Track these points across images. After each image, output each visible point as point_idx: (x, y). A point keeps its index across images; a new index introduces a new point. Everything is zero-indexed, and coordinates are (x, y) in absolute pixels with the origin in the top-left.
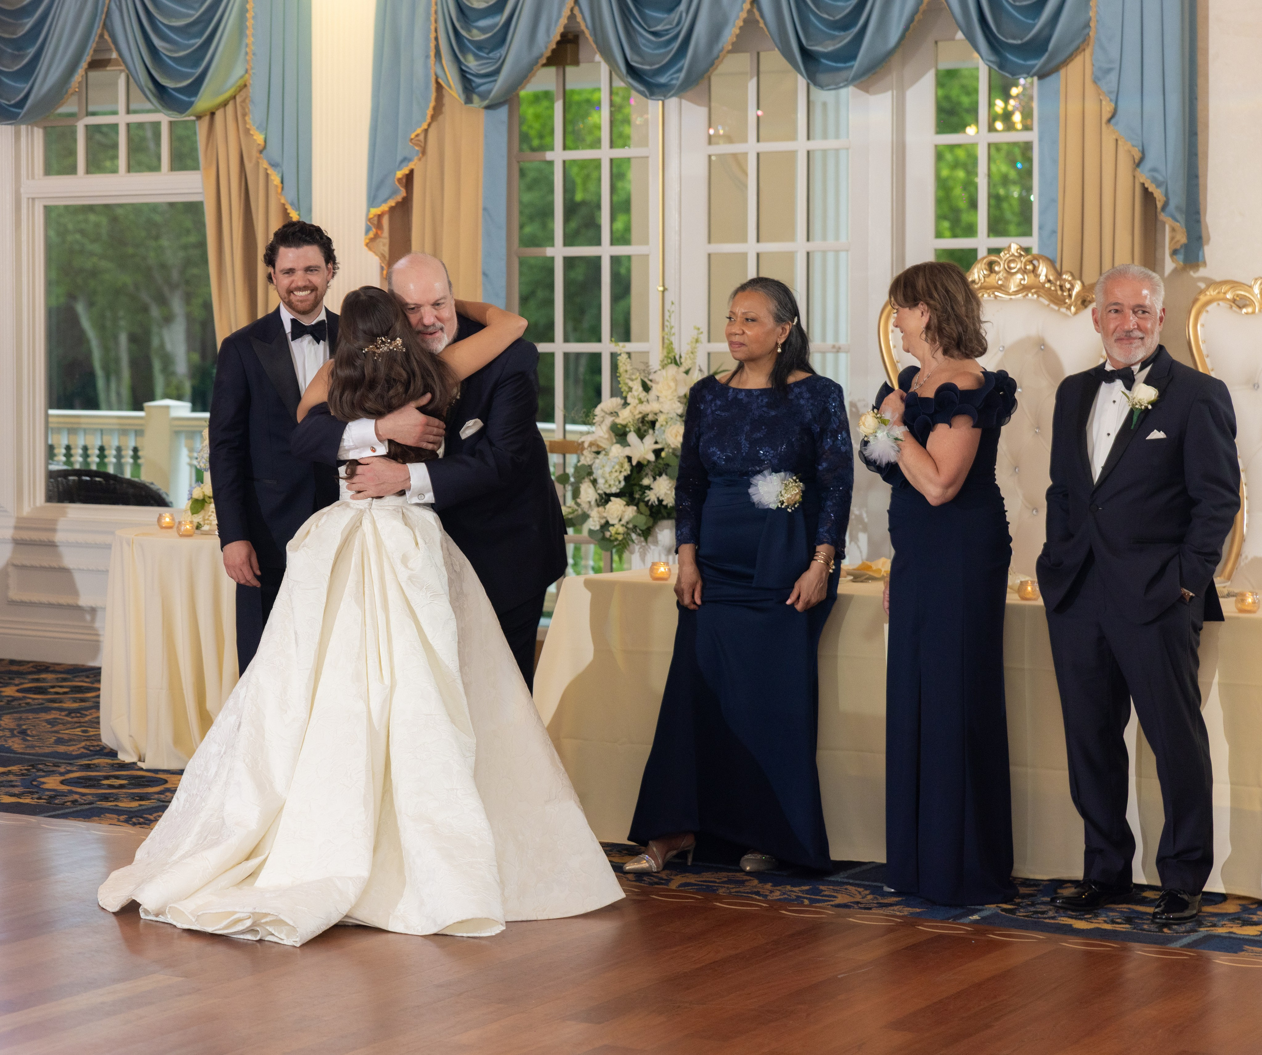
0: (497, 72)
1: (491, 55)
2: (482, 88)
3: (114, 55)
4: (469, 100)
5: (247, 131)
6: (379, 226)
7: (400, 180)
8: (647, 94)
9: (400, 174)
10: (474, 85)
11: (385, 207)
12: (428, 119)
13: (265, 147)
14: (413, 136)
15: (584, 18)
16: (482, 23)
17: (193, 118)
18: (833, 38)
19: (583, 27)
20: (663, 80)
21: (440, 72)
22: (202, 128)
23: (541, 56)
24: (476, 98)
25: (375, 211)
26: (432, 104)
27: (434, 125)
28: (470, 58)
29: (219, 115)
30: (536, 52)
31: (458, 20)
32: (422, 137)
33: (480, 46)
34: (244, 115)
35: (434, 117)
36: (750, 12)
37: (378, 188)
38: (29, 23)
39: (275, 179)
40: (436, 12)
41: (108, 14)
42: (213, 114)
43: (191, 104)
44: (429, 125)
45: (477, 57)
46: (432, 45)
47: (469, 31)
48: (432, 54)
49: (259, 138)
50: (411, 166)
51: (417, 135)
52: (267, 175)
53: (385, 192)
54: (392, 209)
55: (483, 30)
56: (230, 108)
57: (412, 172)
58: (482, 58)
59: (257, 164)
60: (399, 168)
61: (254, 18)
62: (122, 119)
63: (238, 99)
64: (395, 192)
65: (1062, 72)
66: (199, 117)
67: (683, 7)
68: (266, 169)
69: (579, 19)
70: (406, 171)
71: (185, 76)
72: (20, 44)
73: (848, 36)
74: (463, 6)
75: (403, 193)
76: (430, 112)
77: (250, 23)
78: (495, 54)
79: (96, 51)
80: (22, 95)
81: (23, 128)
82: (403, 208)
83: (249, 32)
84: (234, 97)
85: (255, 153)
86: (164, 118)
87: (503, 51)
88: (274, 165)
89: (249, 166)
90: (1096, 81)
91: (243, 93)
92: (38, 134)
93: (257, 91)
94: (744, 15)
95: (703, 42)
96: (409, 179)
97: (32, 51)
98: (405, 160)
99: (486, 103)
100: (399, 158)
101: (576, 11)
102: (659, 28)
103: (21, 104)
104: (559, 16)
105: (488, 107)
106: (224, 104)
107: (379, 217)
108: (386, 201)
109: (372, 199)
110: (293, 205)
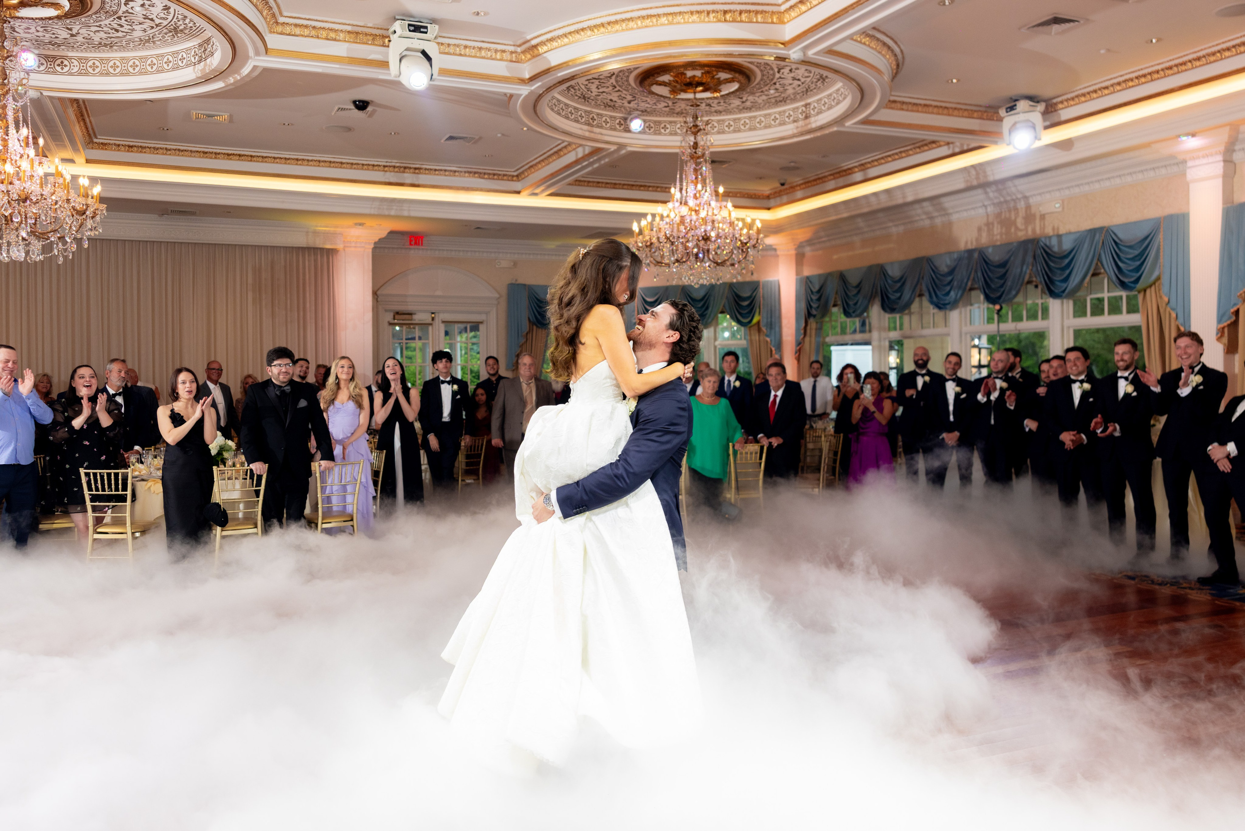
3: (1102, 271)
5: (1161, 297)
6: (1222, 332)
7: (1232, 313)
9: (1232, 310)
13: (1169, 302)
17: (1136, 293)
22: (1140, 297)
25: (1222, 326)
29: (1148, 291)
34: (1159, 290)
37: (1222, 316)
38: (1067, 261)
39: (1174, 315)
41: (1100, 255)
42: (1145, 291)
43: (1135, 288)
49: (1166, 299)
50: (1238, 307)
51: (1241, 294)
52: (1170, 314)
53: (1225, 317)
54: (1229, 326)
56: (1153, 288)
57: (1238, 309)
59: (1165, 310)
60: (1232, 307)
62: (1105, 295)
63: (1157, 284)
64: (1230, 318)
66: (1139, 292)
68: (1169, 311)
70: (1235, 308)
71: (1132, 277)
72: (1063, 269)
75: (1234, 318)
77: (1161, 254)
79: (1095, 270)
80: (1063, 289)
81: (1065, 301)
82: (1234, 325)
83: (1161, 257)
84: (1154, 283)
85: (1164, 305)
86: (1124, 294)
88: (1173, 309)
89: (1162, 310)
91: (1159, 282)
92: (1071, 303)
93: (1165, 279)
96: (1237, 313)
97: (1068, 272)
98: (1235, 304)
100: (1232, 303)
103: (1064, 291)
106: (1150, 286)
107: (1223, 328)
108: (1226, 321)
109: (1219, 321)
110: (1182, 325)
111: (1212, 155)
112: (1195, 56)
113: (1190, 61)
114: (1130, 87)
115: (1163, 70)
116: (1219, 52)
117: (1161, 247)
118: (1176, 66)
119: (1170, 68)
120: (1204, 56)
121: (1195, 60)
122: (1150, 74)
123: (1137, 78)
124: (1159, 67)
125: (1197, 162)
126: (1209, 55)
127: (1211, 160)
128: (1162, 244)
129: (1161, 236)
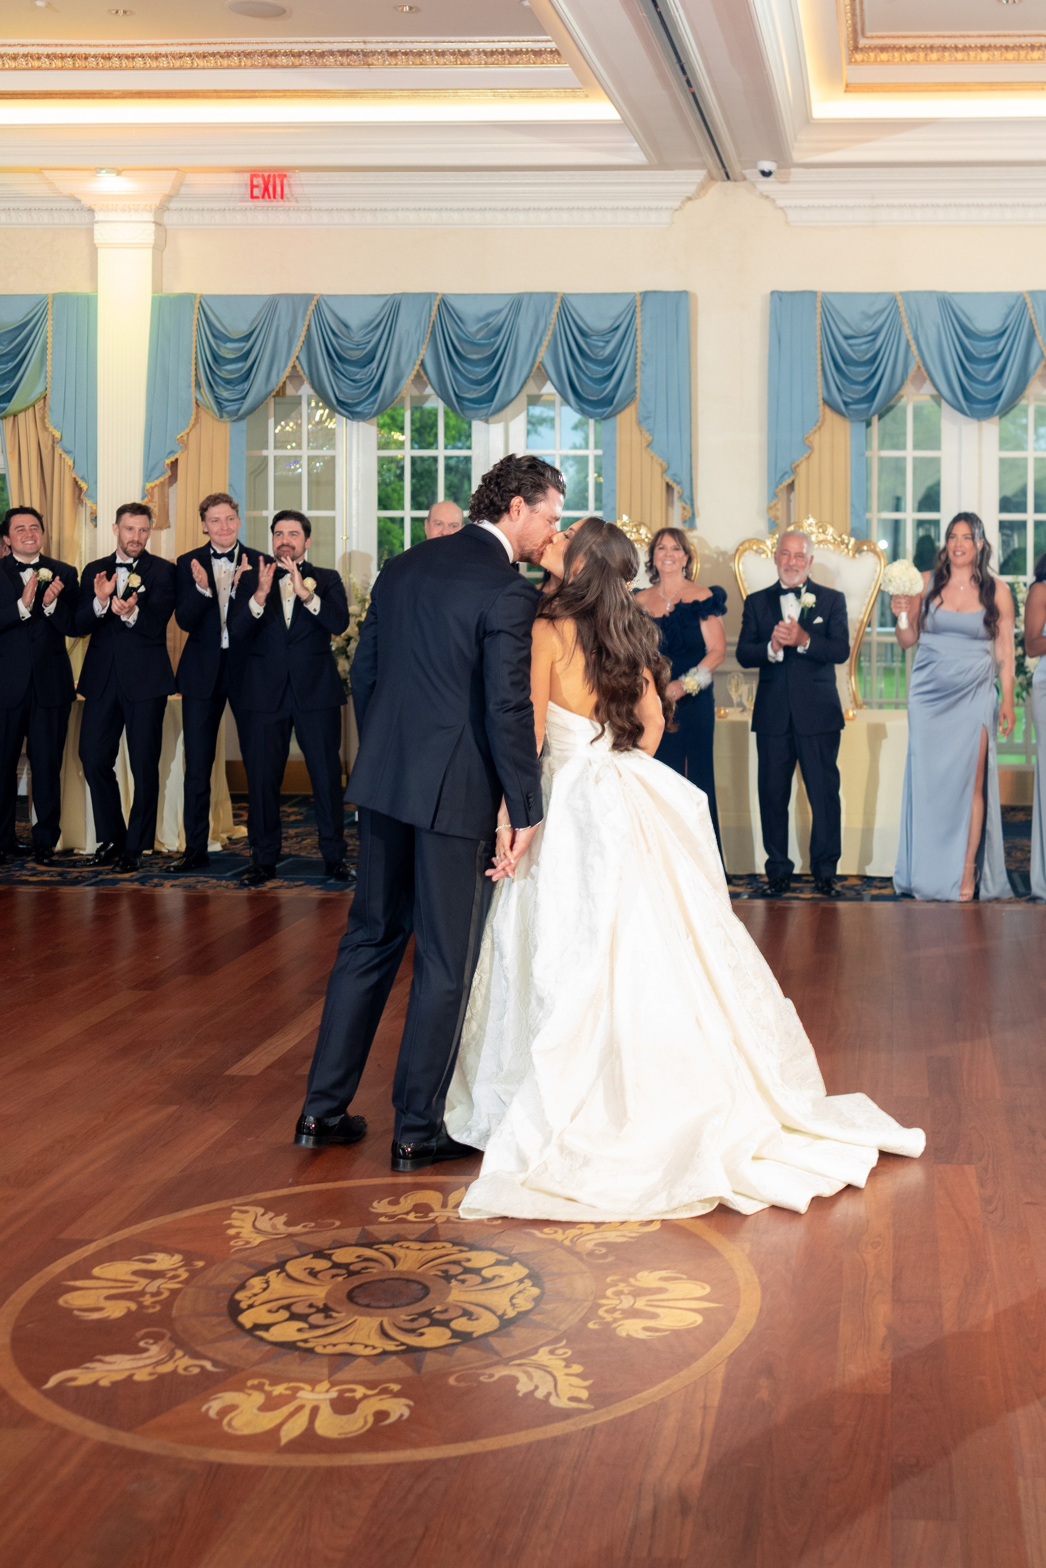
0: (244, 398)
1: (236, 388)
2: (228, 409)
4: (221, 417)
5: (48, 429)
6: (152, 496)
7: (168, 465)
8: (351, 417)
9: (168, 461)
10: (223, 406)
11: (157, 482)
12: (190, 425)
13: (59, 439)
14: (179, 437)
15: (302, 368)
16: (229, 367)
18: (475, 390)
19: (301, 373)
20: (359, 409)
21: (199, 397)
22: (7, 425)
23: (273, 390)
24: (225, 415)
25: (148, 485)
26: (193, 417)
27: (193, 430)
28: (221, 389)
29: (21, 417)
30: (270, 388)
31: (214, 364)
32: (185, 438)
33: (228, 382)
34: (43, 419)
35: (194, 426)
36: (418, 371)
37: (153, 469)
39: (71, 463)
40: (196, 358)
42: (15, 416)
43: (4, 408)
44: (191, 430)
45: (227, 390)
46: (193, 379)
47: (220, 371)
48: (193, 384)
49: (57, 434)
50: (176, 456)
51: (182, 437)
52: (64, 459)
53: (157, 473)
54: (162, 484)
55: (231, 372)
56: (32, 413)
57: (177, 460)
58: (231, 390)
59: (53, 451)
60: (167, 457)
61: (51, 354)
63: (37, 407)
64: (164, 473)
65: (618, 417)
67: (374, 364)
68: (61, 455)
69: (299, 368)
70: (173, 459)
73: (485, 389)
74: (216, 356)
75: (170, 474)
76: (192, 421)
77: (49, 357)
78: (240, 387)
83: (49, 363)
84: (34, 404)
85: (50, 443)
87: (246, 385)
88: (68, 452)
89: (46, 453)
90: (639, 423)
91: (44, 404)
93: (56, 401)
94: (415, 372)
95: (389, 387)
96: (174, 464)
98: (173, 453)
99: (236, 418)
100: (167, 451)
101: (297, 363)
102: (358, 377)
104: (286, 366)
105: (234, 421)
106: (25, 410)
107: (153, 488)
108: (157, 478)
109: (147, 477)
110: (83, 478)
111: (136, 210)
112: (153, 50)
113: (142, 56)
114: (32, 68)
115: (95, 56)
116: (190, 55)
117: (49, 346)
118: (119, 57)
119: (108, 58)
120: (166, 56)
121: (150, 56)
122: (73, 56)
123: (48, 56)
124: (92, 51)
125: (112, 216)
126: (173, 56)
127: (135, 217)
128: (50, 340)
129: (49, 326)
